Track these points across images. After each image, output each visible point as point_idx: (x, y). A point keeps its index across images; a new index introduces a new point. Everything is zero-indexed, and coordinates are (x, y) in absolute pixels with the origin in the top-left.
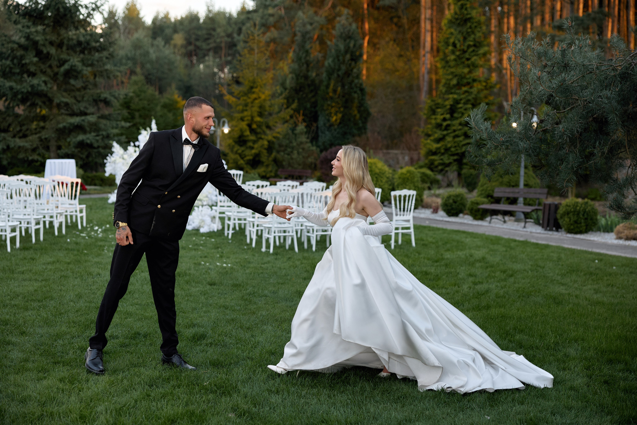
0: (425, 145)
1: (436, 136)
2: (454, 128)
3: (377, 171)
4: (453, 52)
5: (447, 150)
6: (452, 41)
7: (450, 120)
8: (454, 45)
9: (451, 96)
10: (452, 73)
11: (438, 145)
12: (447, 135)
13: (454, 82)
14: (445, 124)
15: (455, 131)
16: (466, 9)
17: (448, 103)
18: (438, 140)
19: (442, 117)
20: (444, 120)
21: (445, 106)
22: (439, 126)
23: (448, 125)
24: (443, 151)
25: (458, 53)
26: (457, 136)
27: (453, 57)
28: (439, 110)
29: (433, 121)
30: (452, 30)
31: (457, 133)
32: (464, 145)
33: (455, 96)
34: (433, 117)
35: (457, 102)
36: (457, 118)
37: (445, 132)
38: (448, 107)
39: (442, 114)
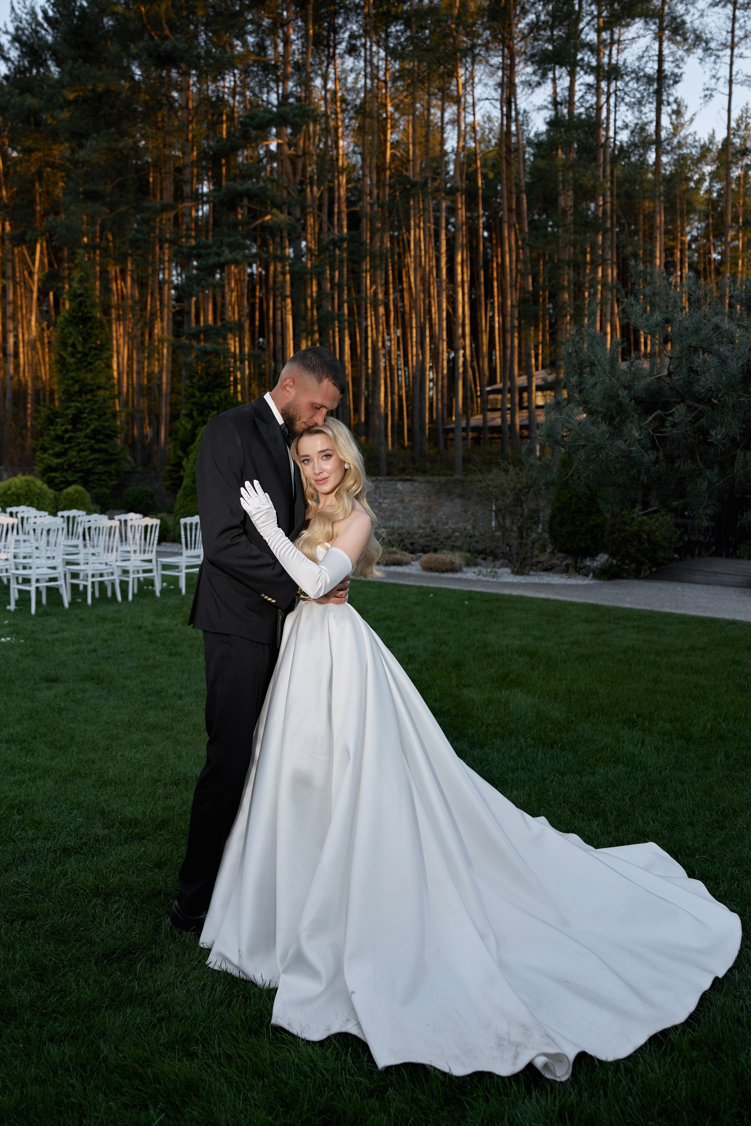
0: (42, 460)
1: (57, 449)
2: (79, 441)
3: (38, 491)
4: (73, 355)
5: (71, 466)
6: (71, 341)
7: (72, 431)
8: (73, 346)
9: (73, 404)
10: (72, 378)
11: (59, 461)
12: (70, 448)
13: (76, 388)
14: (67, 436)
15: (79, 444)
16: (86, 307)
17: (71, 412)
18: (57, 455)
19: (63, 428)
20: (66, 431)
21: (67, 415)
22: (59, 438)
23: (71, 438)
24: (66, 467)
25: (79, 356)
26: (82, 450)
27: (72, 360)
28: (59, 420)
29: (52, 433)
30: (71, 330)
31: (82, 446)
32: (91, 460)
33: (79, 405)
34: (52, 428)
35: (80, 411)
36: (81, 430)
37: (67, 446)
38: (70, 416)
39: (62, 425)
